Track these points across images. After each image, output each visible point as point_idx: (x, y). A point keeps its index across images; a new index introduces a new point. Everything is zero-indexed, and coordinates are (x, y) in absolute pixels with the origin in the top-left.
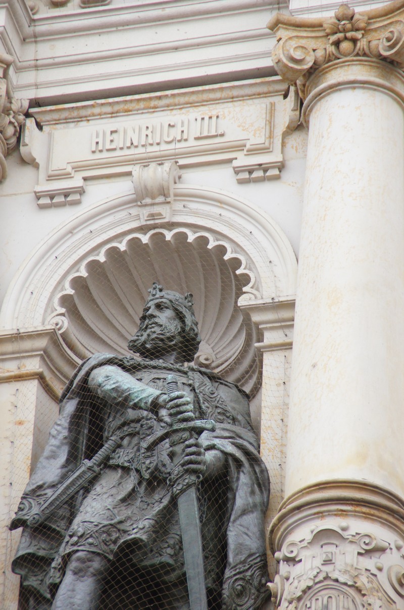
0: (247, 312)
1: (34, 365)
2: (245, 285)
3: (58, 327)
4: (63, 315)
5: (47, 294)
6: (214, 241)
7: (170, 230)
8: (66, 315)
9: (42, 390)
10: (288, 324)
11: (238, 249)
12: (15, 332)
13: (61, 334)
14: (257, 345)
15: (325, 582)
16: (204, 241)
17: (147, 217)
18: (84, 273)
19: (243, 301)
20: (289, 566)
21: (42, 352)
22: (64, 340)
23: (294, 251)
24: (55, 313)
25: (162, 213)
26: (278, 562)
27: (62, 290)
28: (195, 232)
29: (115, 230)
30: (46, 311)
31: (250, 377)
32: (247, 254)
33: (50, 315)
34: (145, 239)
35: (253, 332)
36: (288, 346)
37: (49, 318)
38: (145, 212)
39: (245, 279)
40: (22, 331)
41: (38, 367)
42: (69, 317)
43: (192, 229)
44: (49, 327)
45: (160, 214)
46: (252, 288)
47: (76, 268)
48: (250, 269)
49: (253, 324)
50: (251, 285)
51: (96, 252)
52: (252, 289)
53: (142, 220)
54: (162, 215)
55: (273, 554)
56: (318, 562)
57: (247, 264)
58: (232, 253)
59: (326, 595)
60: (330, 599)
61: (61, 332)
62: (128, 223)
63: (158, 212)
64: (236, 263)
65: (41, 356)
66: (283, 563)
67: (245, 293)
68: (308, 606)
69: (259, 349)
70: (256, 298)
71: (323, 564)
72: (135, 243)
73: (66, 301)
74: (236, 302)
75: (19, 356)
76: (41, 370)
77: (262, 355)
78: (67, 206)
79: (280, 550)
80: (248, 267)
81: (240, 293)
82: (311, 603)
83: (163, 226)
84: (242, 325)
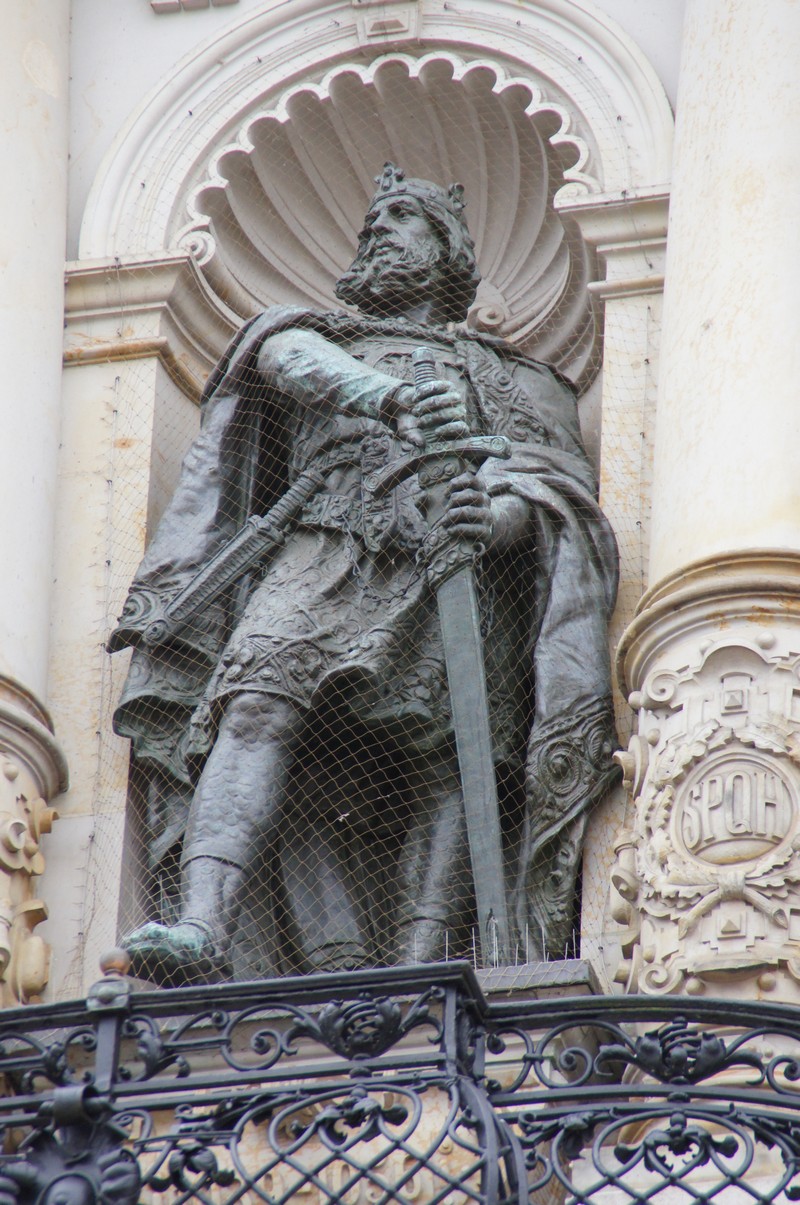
0: (572, 220)
1: (149, 329)
2: (568, 167)
3: (196, 253)
4: (205, 228)
5: (173, 186)
6: (506, 78)
7: (418, 56)
8: (212, 228)
9: (166, 380)
10: (654, 244)
11: (553, 93)
12: (112, 262)
13: (204, 269)
14: (593, 285)
15: (731, 748)
16: (485, 77)
17: (372, 30)
18: (245, 144)
19: (564, 199)
20: (658, 718)
21: (165, 304)
22: (209, 279)
23: (667, 96)
24: (190, 226)
25: (402, 21)
26: (636, 711)
27: (202, 180)
28: (468, 60)
29: (308, 56)
30: (171, 221)
31: (580, 351)
32: (573, 103)
33: (179, 229)
34: (367, 74)
35: (585, 261)
36: (655, 287)
37: (177, 236)
38: (366, 19)
39: (569, 154)
40: (124, 261)
41: (156, 332)
42: (218, 233)
43: (460, 53)
44: (178, 252)
45: (397, 24)
46: (582, 171)
47: (231, 134)
48: (579, 134)
49: (584, 246)
50: (580, 165)
51: (270, 103)
52: (581, 174)
53: (361, 36)
54: (401, 26)
55: (626, 696)
56: (715, 710)
57: (571, 123)
58: (541, 101)
59: (730, 773)
60: (738, 782)
61: (202, 263)
62: (334, 43)
63: (393, 19)
64: (551, 121)
65: (164, 311)
66: (647, 714)
67: (568, 181)
68: (695, 795)
69: (596, 294)
70: (590, 191)
71: (724, 715)
72: (347, 82)
73: (211, 201)
74: (550, 201)
75: (119, 310)
76: (163, 339)
77: (602, 307)
78: (212, 8)
79: (638, 688)
80: (574, 129)
81: (558, 182)
82: (701, 789)
83: (403, 48)
84: (562, 247)
